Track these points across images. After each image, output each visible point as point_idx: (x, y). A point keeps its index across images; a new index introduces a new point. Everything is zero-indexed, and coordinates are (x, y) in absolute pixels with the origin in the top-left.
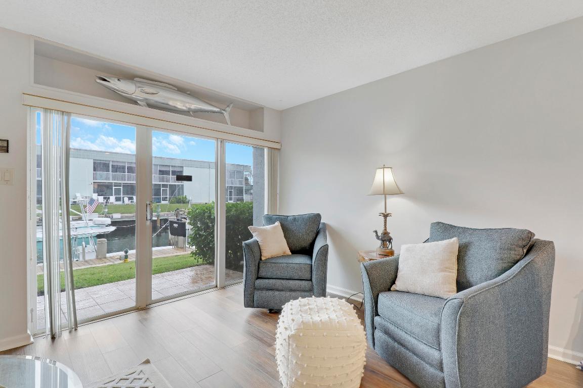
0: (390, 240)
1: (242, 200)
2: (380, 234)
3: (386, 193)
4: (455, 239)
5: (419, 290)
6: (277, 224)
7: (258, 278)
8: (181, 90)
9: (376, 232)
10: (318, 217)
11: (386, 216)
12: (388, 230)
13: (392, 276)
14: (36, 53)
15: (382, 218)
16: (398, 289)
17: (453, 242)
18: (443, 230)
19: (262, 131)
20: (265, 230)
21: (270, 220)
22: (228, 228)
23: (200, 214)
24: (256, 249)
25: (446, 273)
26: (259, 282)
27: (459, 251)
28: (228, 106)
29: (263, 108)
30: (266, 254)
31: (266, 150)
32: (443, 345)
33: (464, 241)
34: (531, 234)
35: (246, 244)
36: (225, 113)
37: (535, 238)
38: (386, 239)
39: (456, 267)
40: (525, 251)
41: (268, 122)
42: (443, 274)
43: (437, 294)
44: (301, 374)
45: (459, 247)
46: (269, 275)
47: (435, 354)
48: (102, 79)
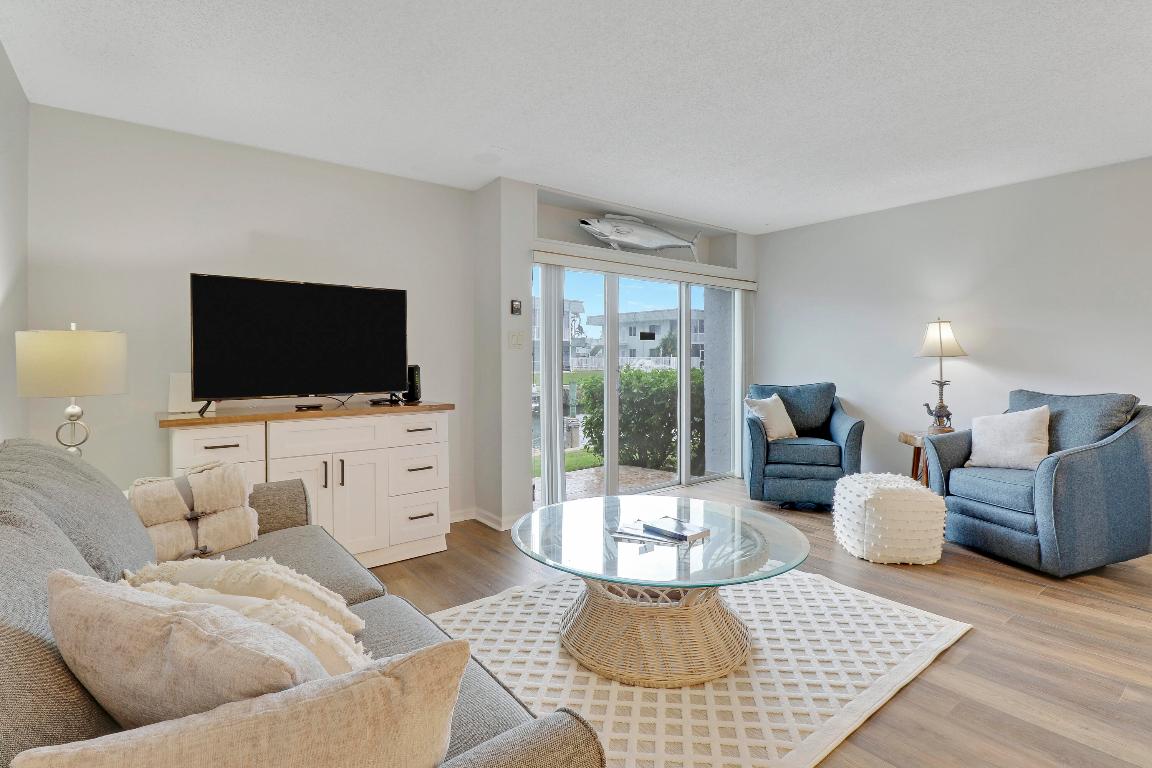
0: (948, 416)
2: (933, 408)
3: (943, 354)
4: (1045, 407)
5: (1002, 463)
6: (775, 396)
7: (768, 463)
8: (649, 222)
9: (927, 405)
10: (831, 388)
11: (942, 384)
12: (945, 403)
13: (964, 452)
14: (540, 202)
15: (937, 388)
16: (974, 464)
17: (1044, 411)
18: (1026, 399)
19: (735, 267)
24: (764, 432)
25: (1036, 444)
26: (770, 468)
27: (1051, 421)
28: (696, 237)
29: (735, 235)
30: (772, 435)
31: (737, 294)
32: (1036, 507)
33: (1055, 410)
34: (1135, 400)
36: (693, 247)
37: (1139, 404)
38: (942, 414)
39: (1047, 437)
40: (1129, 417)
42: (1031, 445)
43: (1025, 466)
44: (882, 538)
45: (1051, 417)
47: (1029, 519)
48: (584, 222)
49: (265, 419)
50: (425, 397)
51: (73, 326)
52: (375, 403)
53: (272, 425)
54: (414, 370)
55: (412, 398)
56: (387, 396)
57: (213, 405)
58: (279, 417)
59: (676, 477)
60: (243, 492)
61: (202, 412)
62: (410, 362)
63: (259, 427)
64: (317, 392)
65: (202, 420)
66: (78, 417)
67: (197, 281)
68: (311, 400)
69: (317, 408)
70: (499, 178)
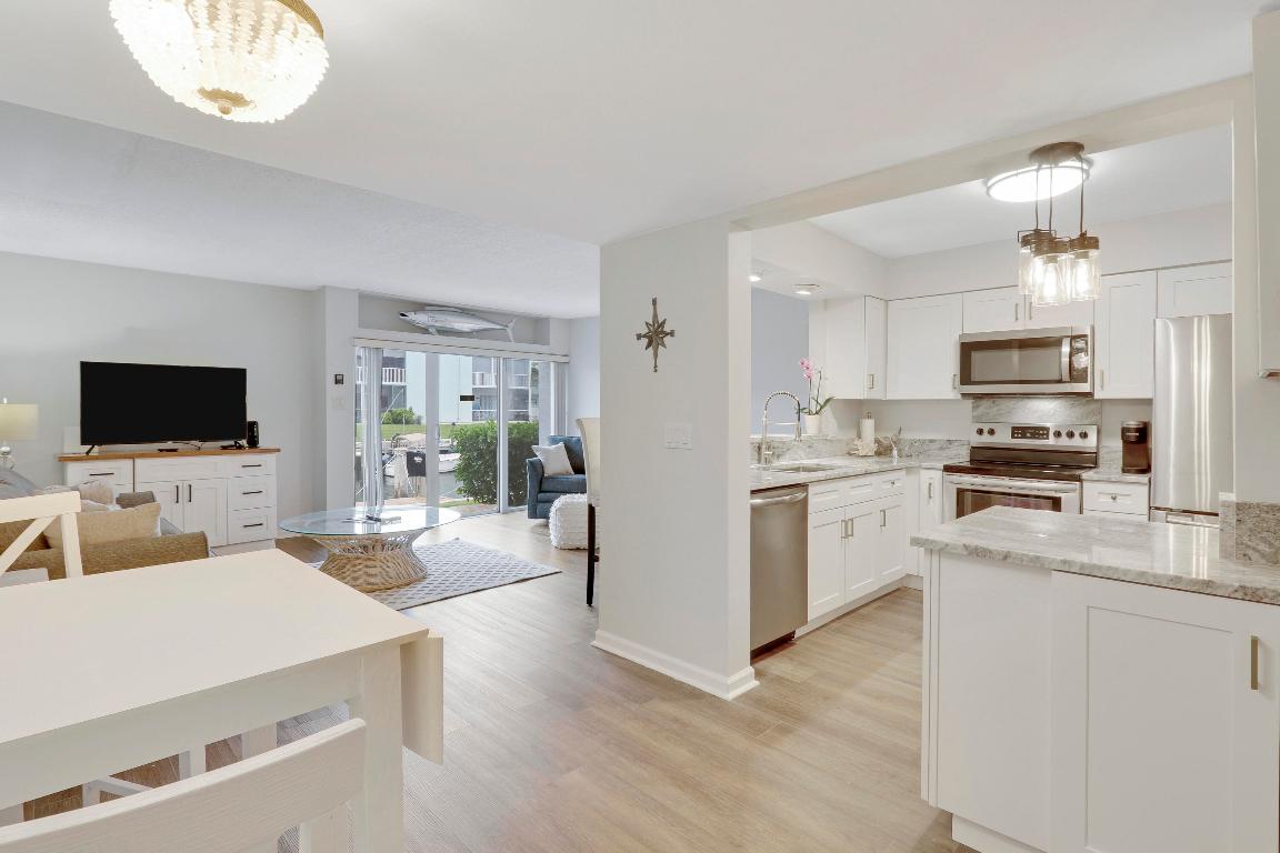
1: (526, 417)
6: (561, 444)
7: (541, 492)
14: (361, 304)
19: (546, 344)
20: (548, 450)
21: (554, 441)
22: (510, 453)
23: (471, 438)
24: (540, 470)
26: (541, 496)
28: (510, 322)
29: (548, 319)
30: (549, 472)
31: (552, 365)
35: (531, 462)
36: (509, 330)
41: (555, 334)
46: (551, 489)
48: (403, 315)
49: (132, 457)
50: (262, 443)
51: (5, 401)
52: (224, 448)
53: (138, 461)
54: (254, 424)
55: (253, 443)
56: (232, 443)
57: (96, 448)
58: (143, 456)
59: (495, 507)
60: (112, 496)
61: (88, 453)
62: (250, 418)
63: (129, 463)
64: (175, 439)
65: (88, 457)
66: (8, 453)
67: (85, 367)
68: (170, 445)
69: (175, 450)
70: (324, 287)
